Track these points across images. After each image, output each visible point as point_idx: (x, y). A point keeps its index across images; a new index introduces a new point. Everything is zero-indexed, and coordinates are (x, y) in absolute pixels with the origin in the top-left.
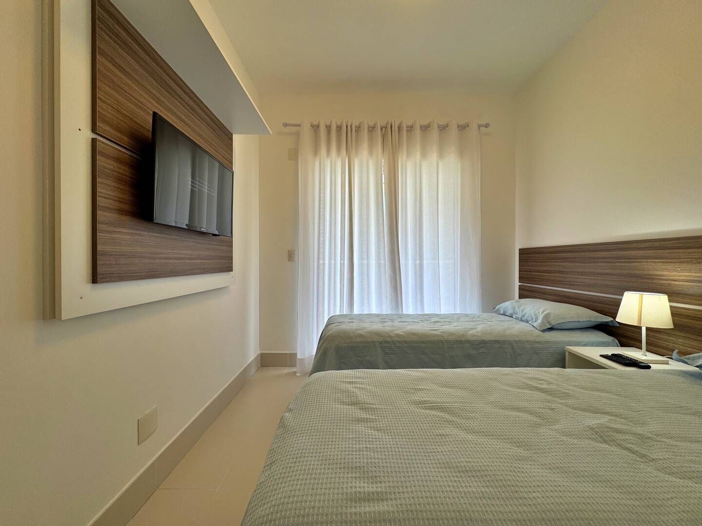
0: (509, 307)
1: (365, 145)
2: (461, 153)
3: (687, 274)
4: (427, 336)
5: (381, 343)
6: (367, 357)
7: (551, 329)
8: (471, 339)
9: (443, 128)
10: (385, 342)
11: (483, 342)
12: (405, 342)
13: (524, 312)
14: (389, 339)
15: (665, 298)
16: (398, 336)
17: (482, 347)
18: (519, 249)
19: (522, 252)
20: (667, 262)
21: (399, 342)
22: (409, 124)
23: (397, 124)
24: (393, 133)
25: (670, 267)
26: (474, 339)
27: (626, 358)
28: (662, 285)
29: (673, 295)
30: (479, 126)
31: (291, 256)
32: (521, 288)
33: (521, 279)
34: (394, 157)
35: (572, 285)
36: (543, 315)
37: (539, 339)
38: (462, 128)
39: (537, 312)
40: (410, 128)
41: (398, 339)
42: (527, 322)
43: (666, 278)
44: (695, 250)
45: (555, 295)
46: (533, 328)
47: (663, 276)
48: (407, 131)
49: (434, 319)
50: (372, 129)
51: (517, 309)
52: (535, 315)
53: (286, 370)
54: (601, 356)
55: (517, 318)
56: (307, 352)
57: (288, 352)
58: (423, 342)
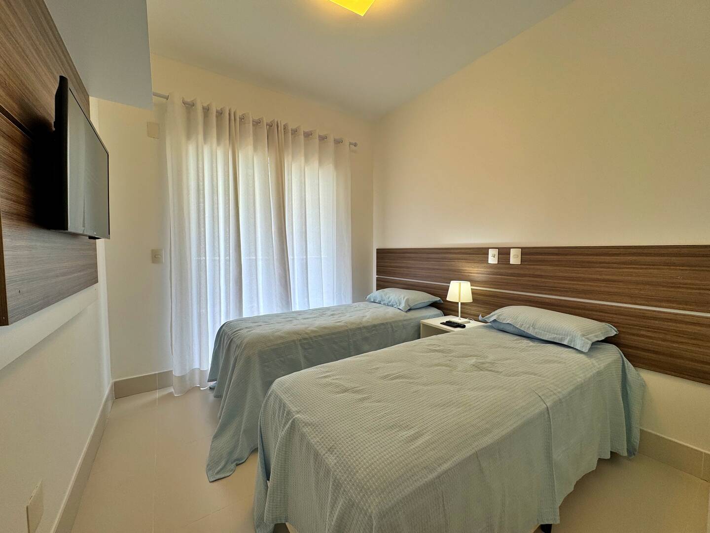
0: (378, 297)
1: (250, 140)
2: (337, 166)
3: (477, 269)
4: (335, 328)
5: (300, 340)
6: (288, 356)
7: (410, 310)
8: (366, 324)
9: (323, 138)
10: (304, 339)
11: (375, 326)
12: (319, 336)
13: (390, 299)
14: (306, 336)
15: (469, 284)
16: (313, 331)
17: (374, 330)
18: (377, 249)
19: (379, 251)
20: (467, 262)
21: (315, 337)
22: (294, 128)
23: (283, 124)
24: (280, 132)
25: (469, 265)
26: (368, 324)
27: (454, 323)
28: (466, 276)
29: (473, 282)
30: (351, 144)
31: (156, 257)
32: (378, 280)
33: (378, 272)
34: (280, 158)
35: (415, 277)
36: (405, 299)
37: (405, 318)
38: (338, 142)
39: (400, 298)
40: (295, 132)
41: (314, 334)
42: (392, 306)
43: (467, 271)
44: (481, 256)
45: (404, 284)
46: (399, 311)
47: (466, 270)
48: (292, 134)
49: (329, 313)
50: (257, 123)
51: (384, 298)
52: (399, 300)
53: (158, 394)
54: (441, 323)
55: (384, 304)
56: (187, 368)
57: (157, 372)
58: (334, 334)
